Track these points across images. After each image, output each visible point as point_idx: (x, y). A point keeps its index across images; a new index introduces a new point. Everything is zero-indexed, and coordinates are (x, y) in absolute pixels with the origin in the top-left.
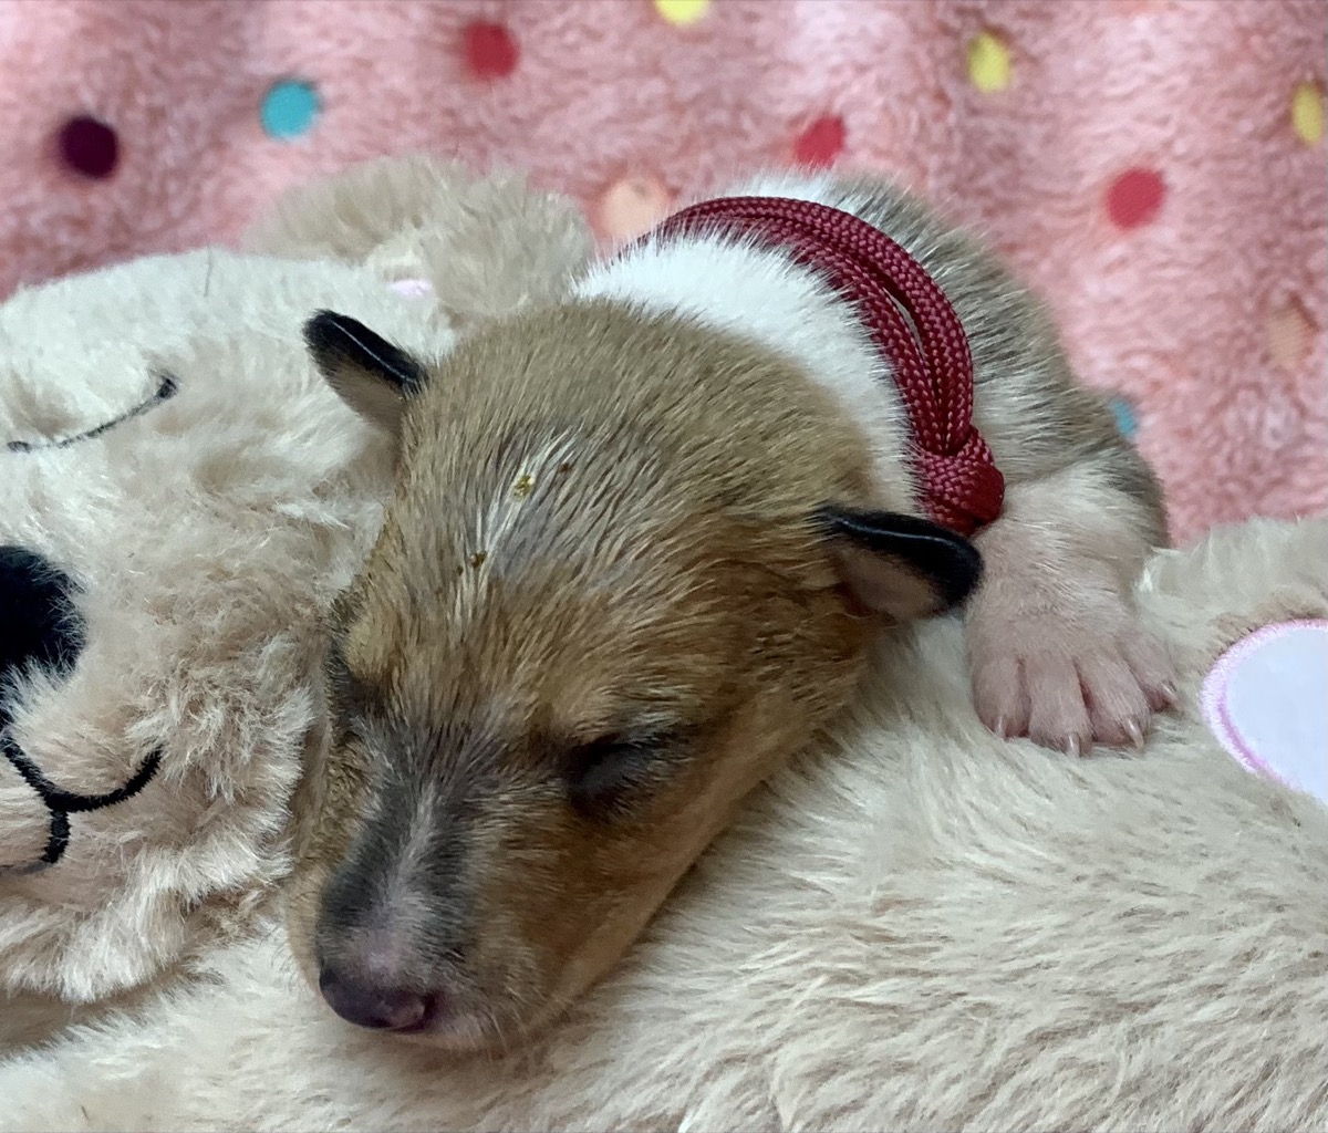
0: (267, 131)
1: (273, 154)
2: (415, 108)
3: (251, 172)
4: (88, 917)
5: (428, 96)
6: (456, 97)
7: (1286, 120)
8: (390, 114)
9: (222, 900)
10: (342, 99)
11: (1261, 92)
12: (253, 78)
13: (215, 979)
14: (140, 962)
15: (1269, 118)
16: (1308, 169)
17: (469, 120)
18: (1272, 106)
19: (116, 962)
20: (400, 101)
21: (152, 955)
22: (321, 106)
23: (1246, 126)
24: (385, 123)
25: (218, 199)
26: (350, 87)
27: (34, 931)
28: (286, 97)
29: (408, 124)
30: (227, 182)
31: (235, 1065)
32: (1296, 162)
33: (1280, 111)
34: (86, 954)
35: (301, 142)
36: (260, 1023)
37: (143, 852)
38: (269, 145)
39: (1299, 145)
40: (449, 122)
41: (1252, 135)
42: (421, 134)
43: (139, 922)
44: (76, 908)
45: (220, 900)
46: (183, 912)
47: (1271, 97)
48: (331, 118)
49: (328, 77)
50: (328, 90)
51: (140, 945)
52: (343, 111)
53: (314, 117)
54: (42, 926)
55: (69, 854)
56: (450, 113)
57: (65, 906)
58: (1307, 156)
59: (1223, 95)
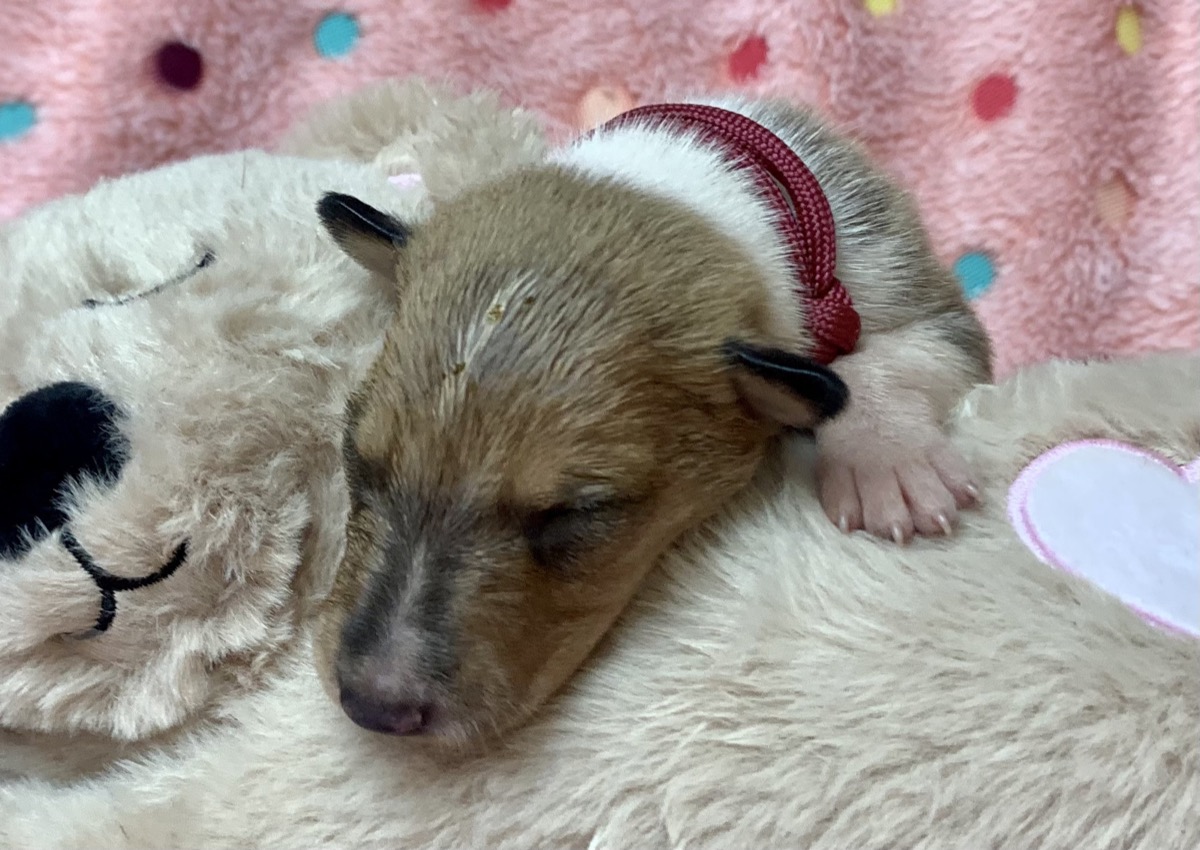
0: (319, 52)
1: (323, 69)
2: (434, 34)
3: (307, 84)
4: (133, 673)
5: (443, 24)
6: (466, 24)
7: (1111, 36)
8: (414, 38)
9: (238, 659)
10: (378, 27)
11: (1093, 14)
12: (311, 11)
13: (235, 724)
14: (173, 710)
15: (1098, 34)
16: (1128, 73)
17: (475, 42)
18: (1100, 25)
19: (155, 709)
20: (422, 28)
21: (182, 702)
22: (361, 33)
23: (1079, 41)
24: (411, 46)
25: (281, 104)
26: (383, 17)
27: (90, 684)
28: (334, 26)
29: (427, 46)
30: (288, 92)
31: (245, 793)
32: (1119, 69)
33: (1106, 29)
34: (130, 703)
35: (346, 60)
36: (266, 759)
37: (174, 624)
38: (319, 62)
39: (1122, 55)
40: (459, 43)
41: (1084, 48)
42: (436, 53)
43: (172, 677)
44: (124, 666)
45: (237, 659)
46: (207, 668)
47: (1099, 18)
48: (369, 41)
49: (366, 10)
50: (366, 20)
51: (172, 695)
52: (378, 36)
53: (357, 41)
54: (97, 680)
55: (116, 623)
56: (461, 37)
57: (116, 664)
58: (1128, 64)
59: (1062, 17)
